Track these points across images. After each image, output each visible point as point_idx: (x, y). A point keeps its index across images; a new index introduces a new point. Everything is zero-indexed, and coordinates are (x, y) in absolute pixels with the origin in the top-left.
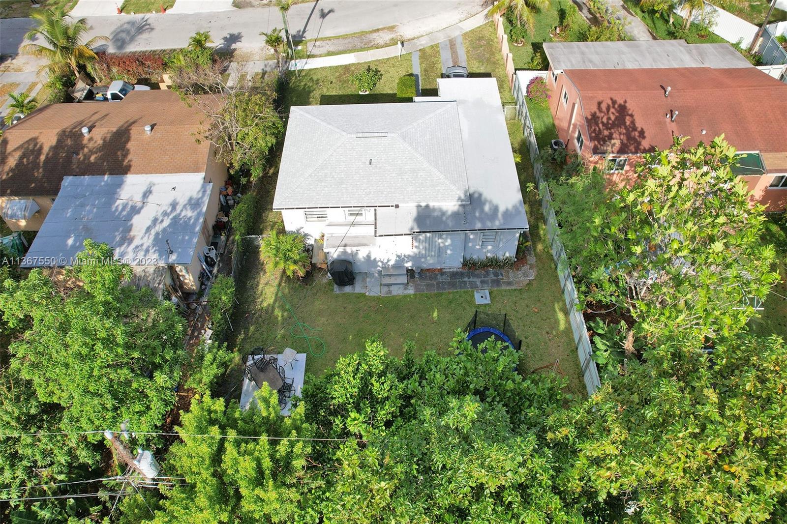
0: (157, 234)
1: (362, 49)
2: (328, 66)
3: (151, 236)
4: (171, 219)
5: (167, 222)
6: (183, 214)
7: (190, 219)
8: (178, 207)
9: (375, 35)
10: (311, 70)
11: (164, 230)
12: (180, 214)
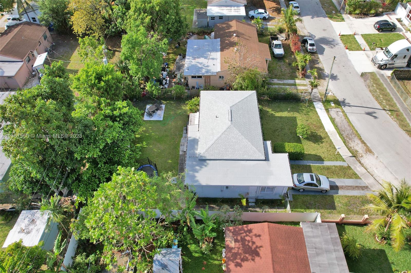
1: (341, 135)
2: (321, 119)
9: (357, 141)
10: (316, 111)
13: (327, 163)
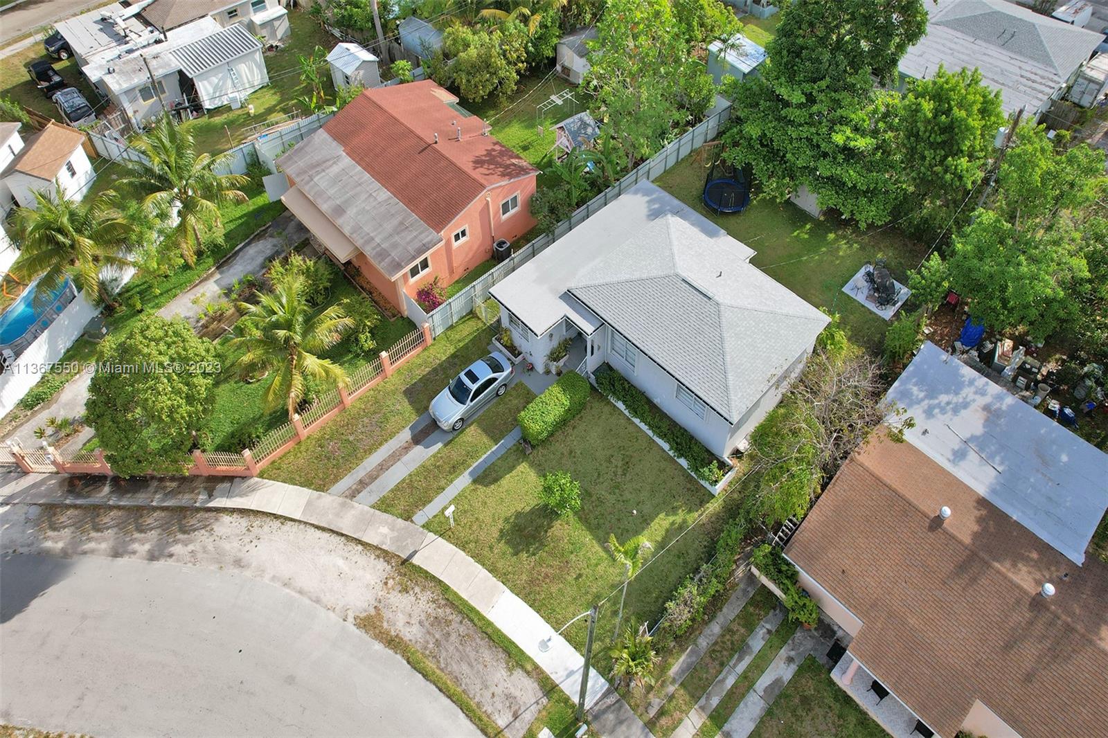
0: (957, 393)
3: (964, 395)
4: (937, 398)
5: (944, 398)
6: (922, 395)
7: (916, 384)
8: (926, 407)
11: (947, 392)
12: (926, 397)
13: (463, 481)
